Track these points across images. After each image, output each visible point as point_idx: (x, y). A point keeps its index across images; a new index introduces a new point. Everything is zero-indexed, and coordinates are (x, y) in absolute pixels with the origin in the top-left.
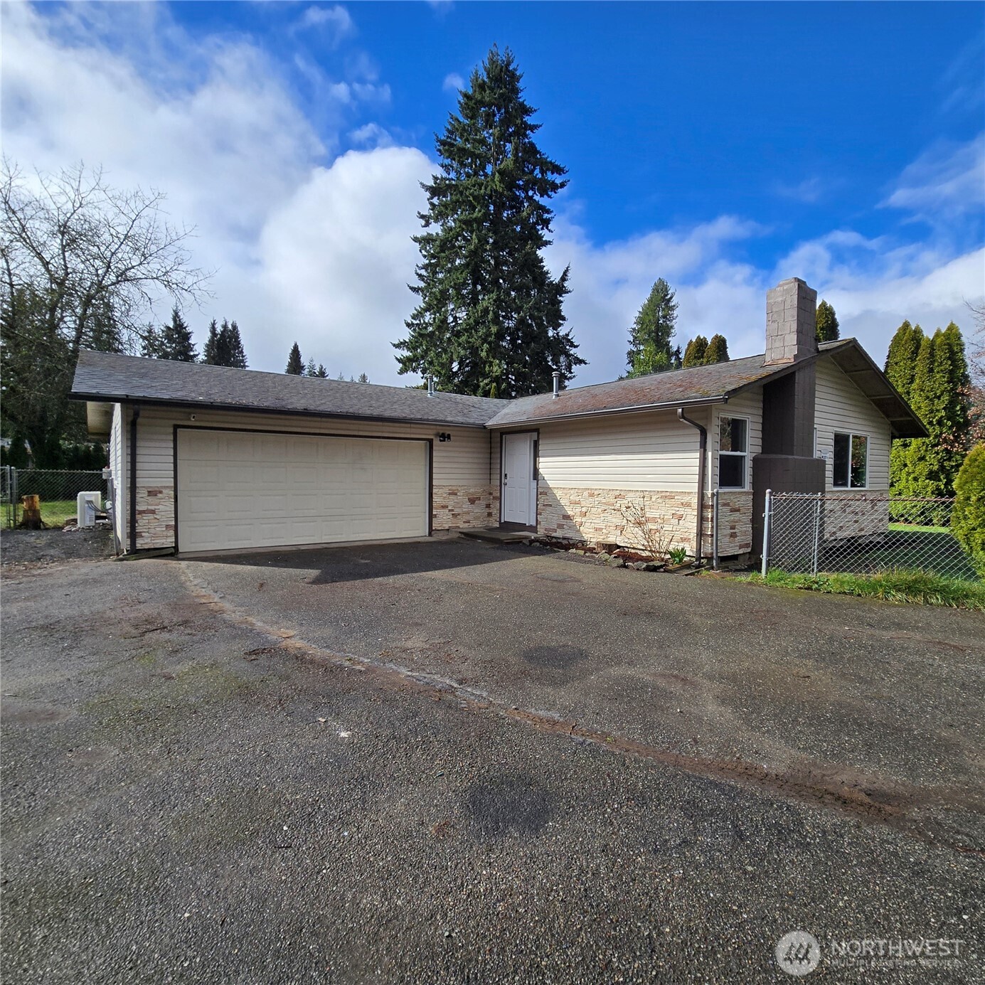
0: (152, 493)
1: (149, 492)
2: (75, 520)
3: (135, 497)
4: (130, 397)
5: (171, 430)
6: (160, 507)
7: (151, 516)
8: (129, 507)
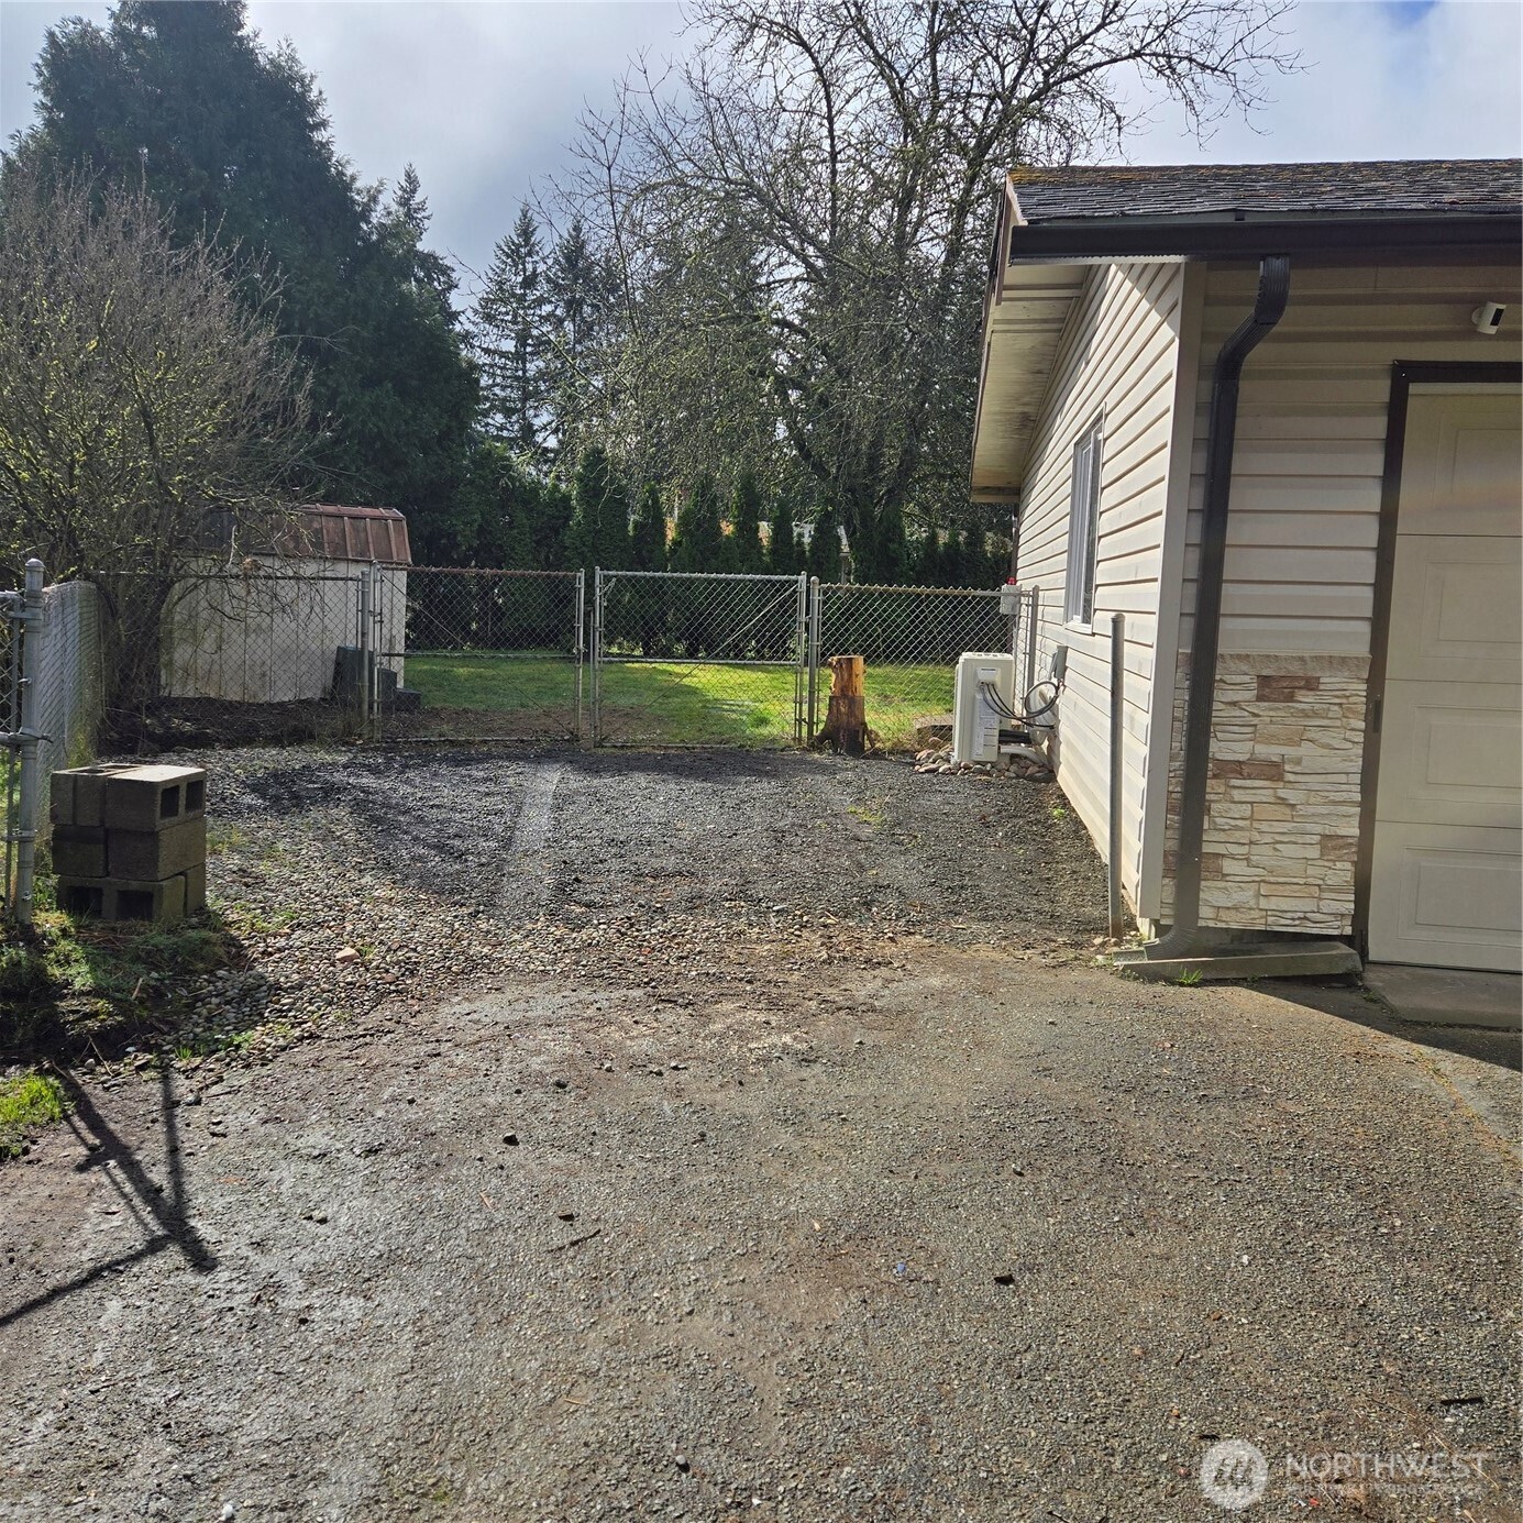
0: (1276, 687)
1: (1264, 681)
2: (944, 733)
3: (1210, 700)
4: (1249, 219)
5: (1381, 390)
6: (1304, 750)
7: (1262, 790)
8: (1179, 744)
